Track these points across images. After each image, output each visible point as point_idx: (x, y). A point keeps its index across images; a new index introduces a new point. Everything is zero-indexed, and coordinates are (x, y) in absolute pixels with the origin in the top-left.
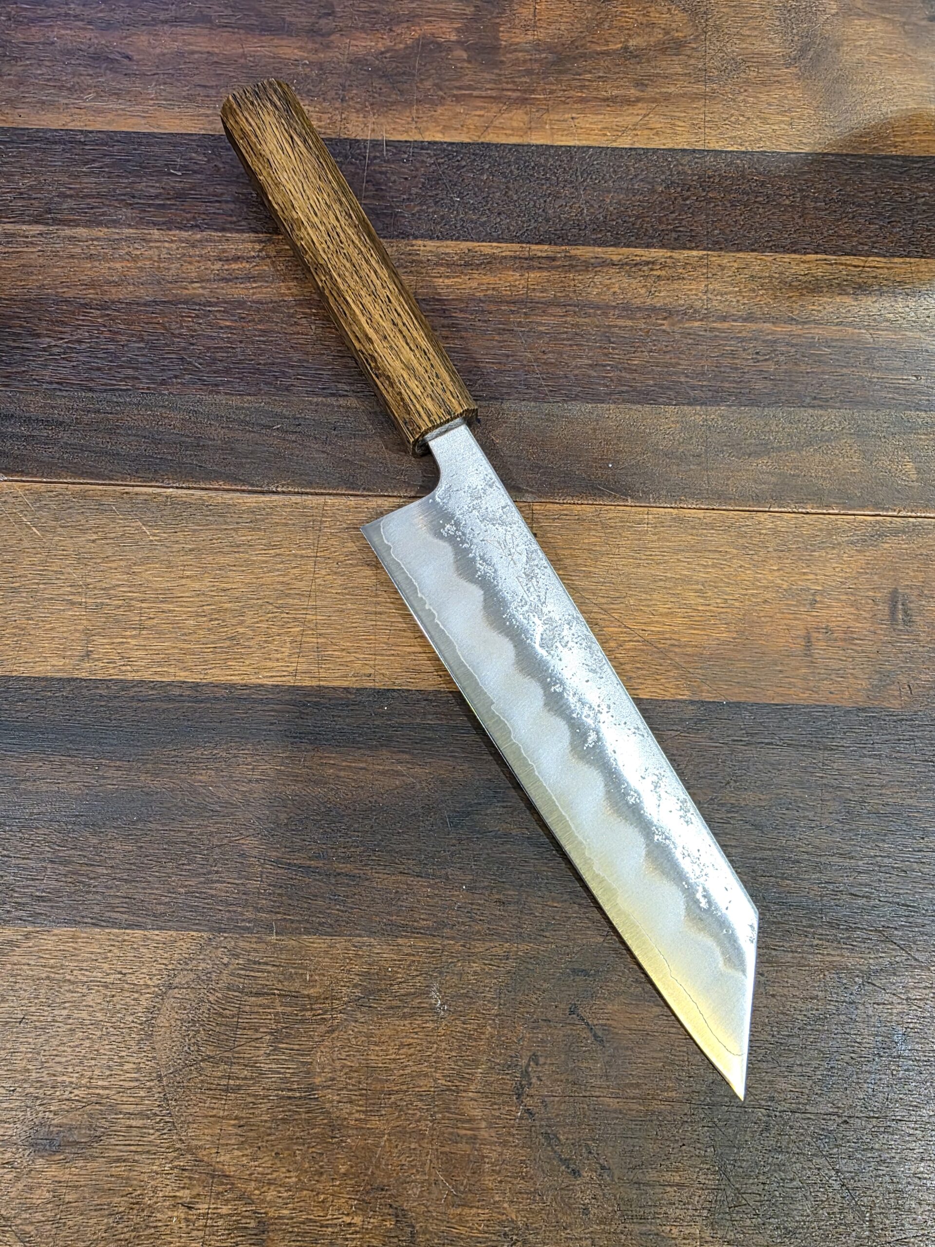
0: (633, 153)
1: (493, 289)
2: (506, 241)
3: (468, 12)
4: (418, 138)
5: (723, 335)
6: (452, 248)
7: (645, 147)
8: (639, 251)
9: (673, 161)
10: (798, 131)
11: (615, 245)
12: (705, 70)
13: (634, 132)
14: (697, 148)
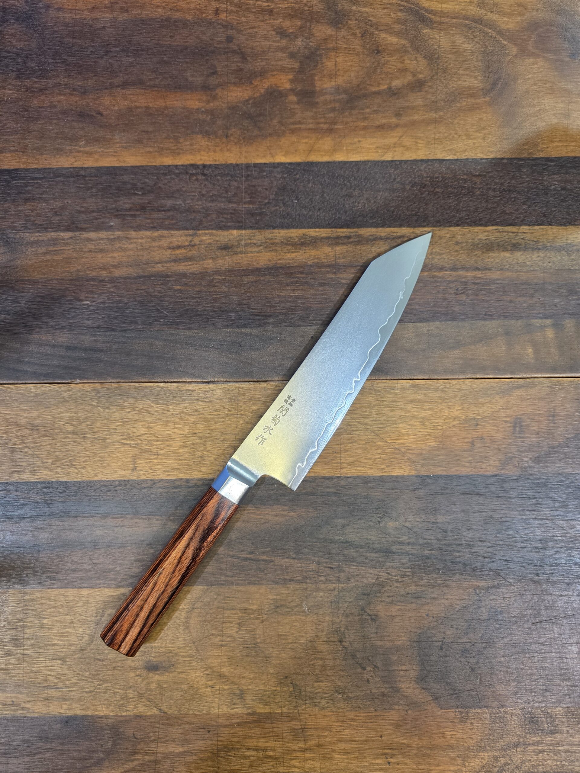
0: (394, 164)
1: (317, 258)
2: (323, 228)
3: (296, 67)
4: (272, 160)
5: (440, 279)
6: (295, 233)
7: (400, 159)
8: (396, 230)
9: (415, 169)
10: (488, 143)
11: (383, 226)
12: (436, 102)
13: (394, 149)
14: (430, 158)
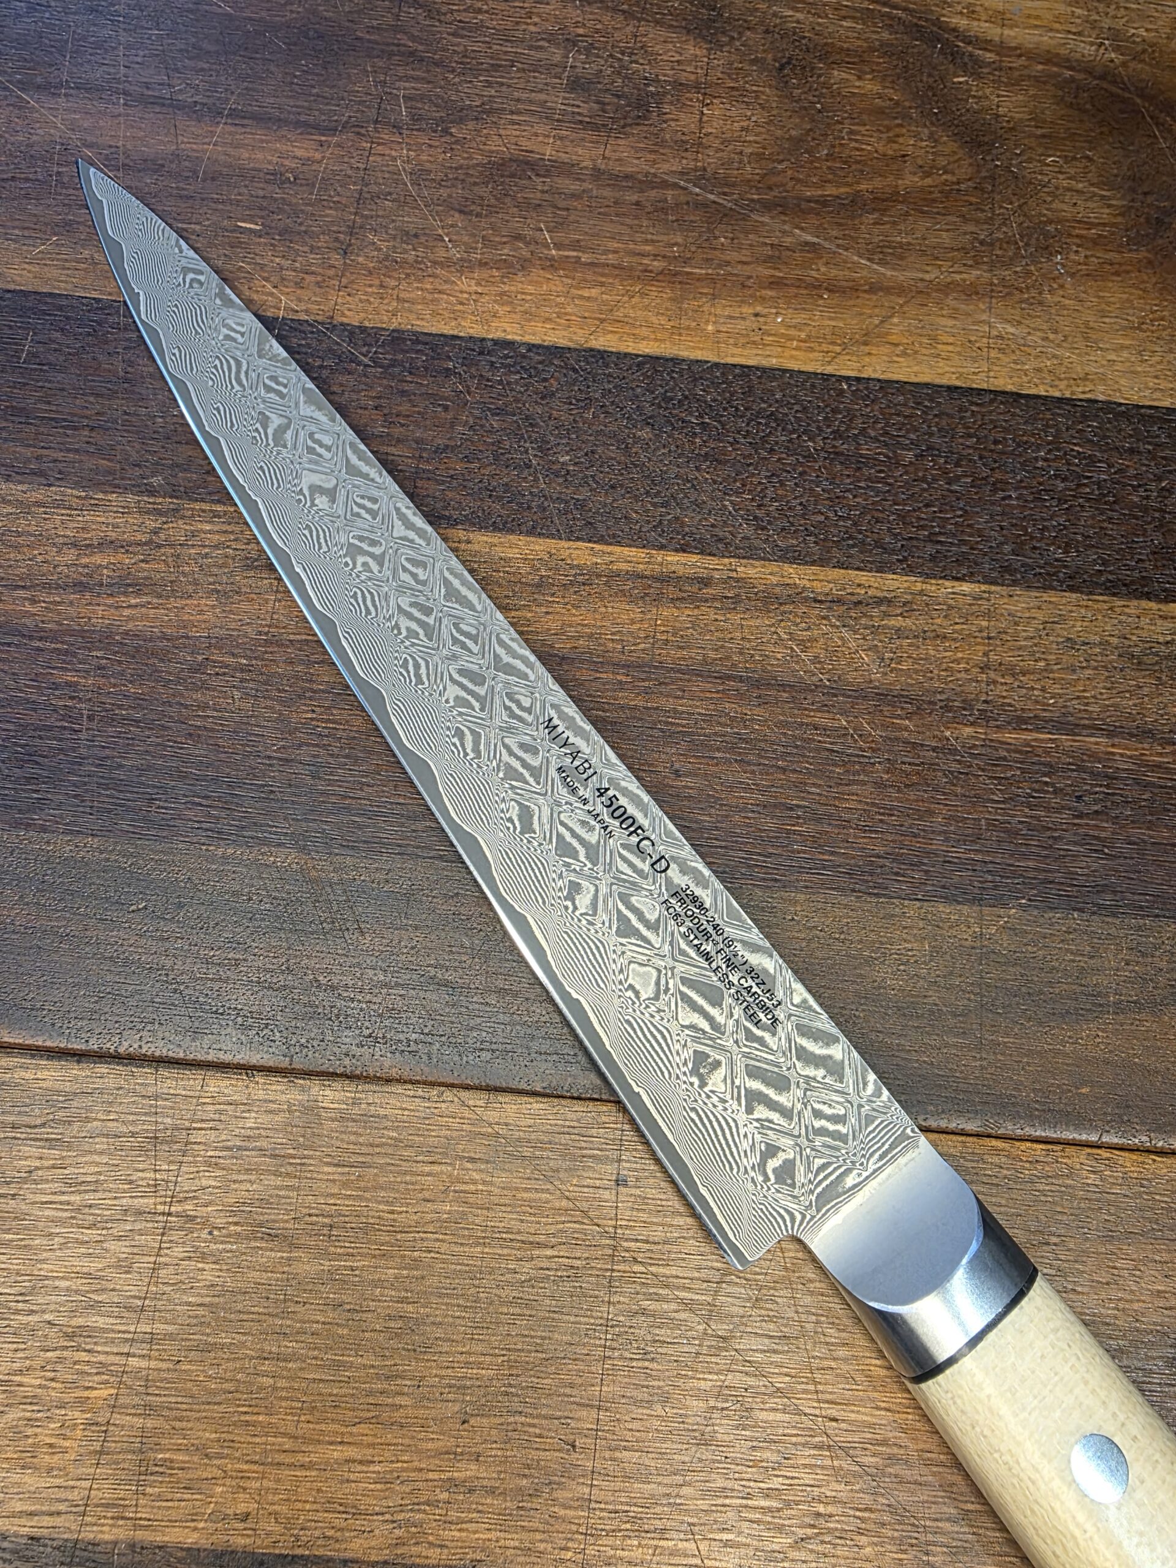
0: (862, 386)
1: (591, 636)
3: (585, 112)
4: (477, 331)
5: (1017, 757)
7: (881, 377)
8: (863, 577)
9: (932, 408)
10: (1151, 366)
11: (822, 562)
12: (992, 244)
13: (867, 349)
14: (975, 386)
